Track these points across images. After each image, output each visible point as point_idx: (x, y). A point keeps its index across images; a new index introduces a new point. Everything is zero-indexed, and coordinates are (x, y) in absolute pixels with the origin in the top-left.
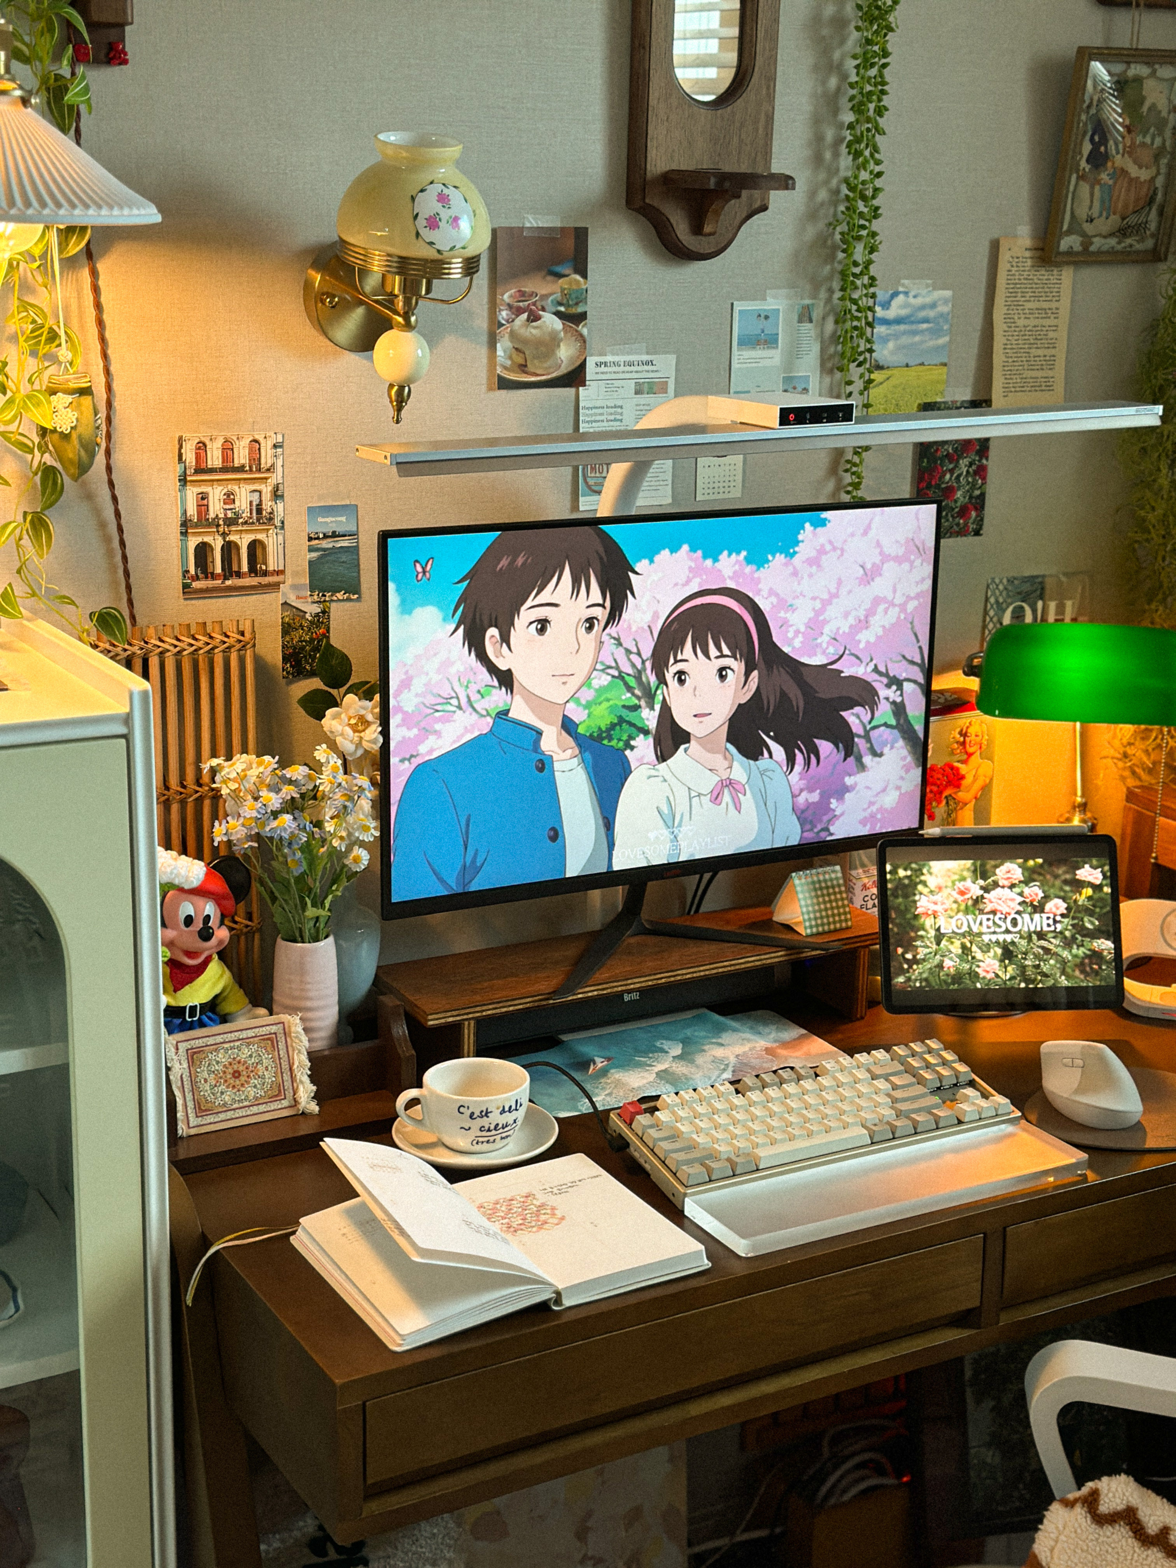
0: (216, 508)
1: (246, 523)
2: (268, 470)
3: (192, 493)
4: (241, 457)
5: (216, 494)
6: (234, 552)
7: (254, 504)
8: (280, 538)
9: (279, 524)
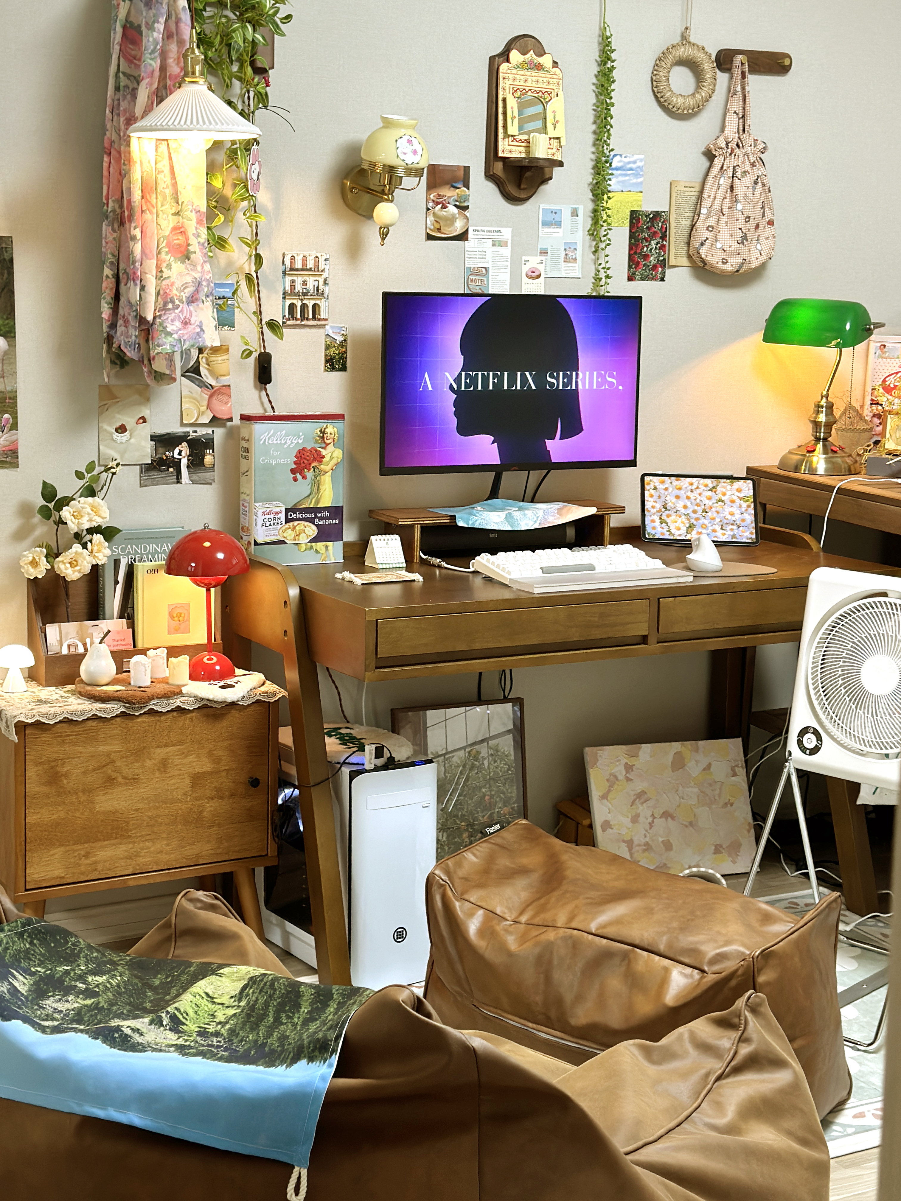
0: (298, 288)
1: (311, 295)
2: (322, 271)
3: (288, 280)
4: (310, 264)
5: (299, 281)
6: (306, 308)
7: (316, 286)
8: (327, 303)
9: (326, 297)
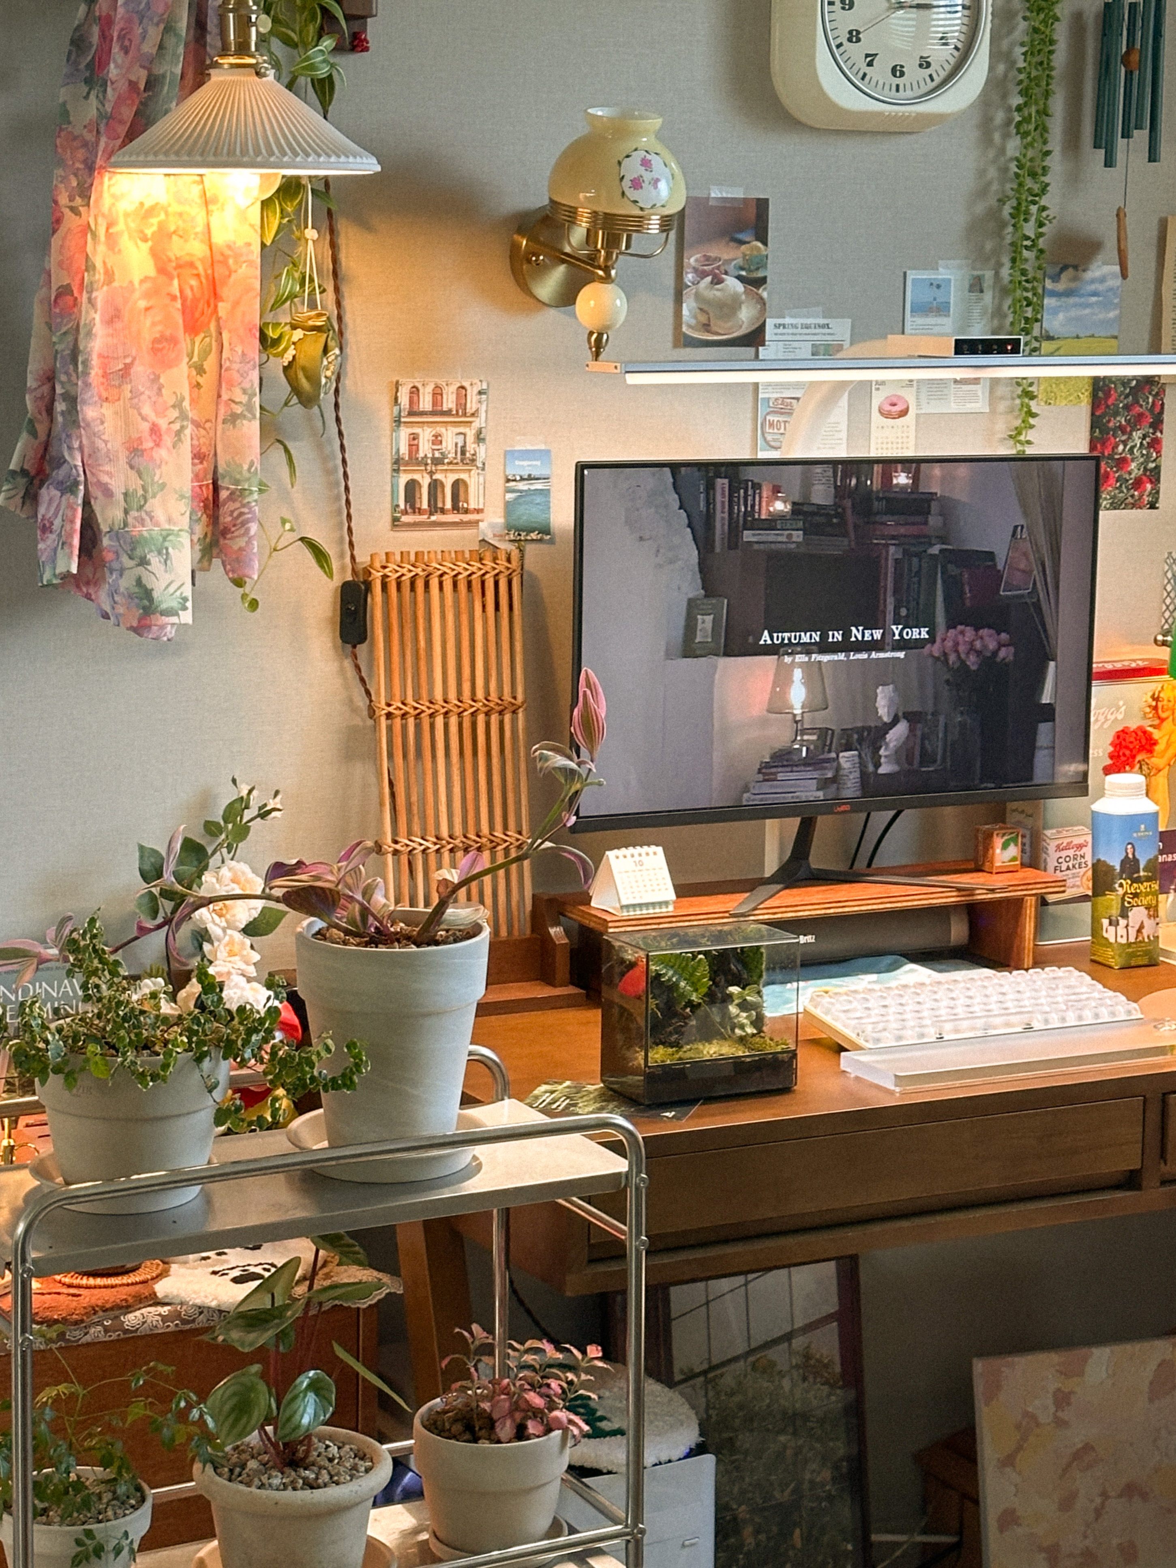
0: (425, 449)
1: (450, 463)
2: (473, 415)
3: (404, 433)
4: (449, 402)
5: (425, 435)
6: (439, 490)
7: (459, 445)
8: (481, 479)
9: (480, 465)
